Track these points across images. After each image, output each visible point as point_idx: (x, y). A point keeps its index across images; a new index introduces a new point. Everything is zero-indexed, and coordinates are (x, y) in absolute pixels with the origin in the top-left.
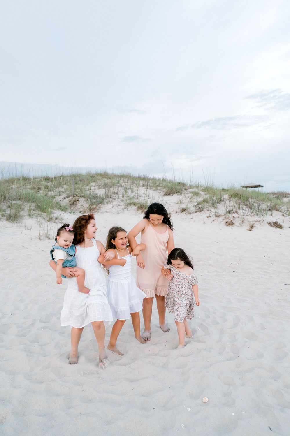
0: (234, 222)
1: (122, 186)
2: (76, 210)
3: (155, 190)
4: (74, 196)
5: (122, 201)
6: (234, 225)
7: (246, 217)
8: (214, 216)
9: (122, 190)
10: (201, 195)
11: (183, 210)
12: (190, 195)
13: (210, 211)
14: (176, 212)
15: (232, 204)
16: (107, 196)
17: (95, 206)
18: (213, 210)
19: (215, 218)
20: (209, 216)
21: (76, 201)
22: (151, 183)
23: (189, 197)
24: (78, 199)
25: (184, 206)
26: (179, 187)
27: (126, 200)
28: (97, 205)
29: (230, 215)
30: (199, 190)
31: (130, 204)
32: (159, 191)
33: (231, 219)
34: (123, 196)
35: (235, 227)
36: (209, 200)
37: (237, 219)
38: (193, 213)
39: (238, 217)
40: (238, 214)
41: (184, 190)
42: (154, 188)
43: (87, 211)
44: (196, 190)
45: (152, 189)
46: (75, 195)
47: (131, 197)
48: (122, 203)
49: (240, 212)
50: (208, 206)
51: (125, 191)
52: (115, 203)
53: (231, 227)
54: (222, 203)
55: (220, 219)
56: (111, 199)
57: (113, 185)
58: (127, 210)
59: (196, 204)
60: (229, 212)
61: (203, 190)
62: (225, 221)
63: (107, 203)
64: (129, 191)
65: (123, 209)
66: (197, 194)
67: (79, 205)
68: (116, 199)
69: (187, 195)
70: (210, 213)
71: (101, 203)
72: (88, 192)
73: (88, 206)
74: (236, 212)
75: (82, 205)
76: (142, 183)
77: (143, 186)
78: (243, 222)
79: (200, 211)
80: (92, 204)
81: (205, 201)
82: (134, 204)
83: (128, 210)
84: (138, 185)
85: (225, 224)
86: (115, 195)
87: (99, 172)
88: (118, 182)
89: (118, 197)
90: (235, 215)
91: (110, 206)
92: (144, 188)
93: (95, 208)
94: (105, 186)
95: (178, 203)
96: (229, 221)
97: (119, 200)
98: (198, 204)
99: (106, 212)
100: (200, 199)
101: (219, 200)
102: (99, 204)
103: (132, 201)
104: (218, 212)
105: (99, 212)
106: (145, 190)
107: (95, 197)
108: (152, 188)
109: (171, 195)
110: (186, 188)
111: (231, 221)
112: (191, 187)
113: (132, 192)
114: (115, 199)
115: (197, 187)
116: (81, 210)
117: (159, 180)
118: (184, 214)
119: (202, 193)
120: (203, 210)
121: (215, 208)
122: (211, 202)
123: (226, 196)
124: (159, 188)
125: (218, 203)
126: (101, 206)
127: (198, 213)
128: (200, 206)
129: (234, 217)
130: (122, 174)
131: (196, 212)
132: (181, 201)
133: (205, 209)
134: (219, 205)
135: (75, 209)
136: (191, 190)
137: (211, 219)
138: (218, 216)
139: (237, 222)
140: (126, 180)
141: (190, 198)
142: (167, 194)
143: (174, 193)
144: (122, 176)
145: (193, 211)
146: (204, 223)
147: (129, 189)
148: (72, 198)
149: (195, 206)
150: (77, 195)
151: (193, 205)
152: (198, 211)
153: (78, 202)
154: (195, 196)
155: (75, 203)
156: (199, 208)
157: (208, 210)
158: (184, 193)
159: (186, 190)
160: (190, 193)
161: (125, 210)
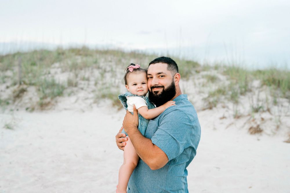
0: (262, 127)
1: (99, 68)
2: (21, 106)
4: (20, 84)
5: (93, 91)
6: (263, 133)
7: (284, 119)
8: (232, 117)
9: (97, 73)
10: (220, 80)
12: (202, 80)
13: (226, 109)
15: (263, 96)
16: (71, 84)
17: (48, 100)
18: (231, 105)
19: (233, 120)
20: (224, 117)
21: (23, 91)
23: (199, 84)
24: (26, 88)
27: (100, 90)
28: (52, 99)
29: (257, 116)
30: (218, 73)
31: (104, 96)
33: (259, 123)
34: (96, 84)
35: (263, 138)
36: (227, 89)
37: (269, 123)
38: (199, 111)
39: (271, 119)
40: (271, 114)
41: (193, 72)
43: (36, 108)
44: (213, 73)
46: (22, 83)
47: (108, 85)
48: (92, 95)
49: (275, 109)
50: (226, 98)
51: (102, 75)
52: (82, 94)
53: (257, 136)
54: (249, 94)
55: (241, 122)
56: (75, 89)
57: (85, 66)
58: (98, 107)
59: (206, 96)
60: (256, 110)
61: (226, 73)
62: (247, 126)
63: (69, 95)
64: (108, 75)
65: (90, 105)
66: (213, 79)
67: (26, 98)
68: (85, 88)
69: (197, 82)
70: (227, 111)
71: (60, 94)
72: (43, 77)
73: (38, 99)
74: (269, 110)
75: (31, 99)
78: (278, 127)
79: (211, 108)
80: (45, 97)
81: (221, 92)
82: (110, 96)
83: (99, 105)
85: (247, 131)
86: (83, 82)
87: (74, 46)
88: (96, 62)
89: (89, 85)
90: (266, 115)
91: (73, 99)
93: (49, 103)
94: (74, 67)
96: (255, 126)
97: (90, 90)
98: (209, 97)
99: (66, 109)
100: (214, 87)
101: (243, 90)
102: (55, 96)
104: (238, 109)
105: (54, 109)
107: (53, 85)
110: (198, 69)
111: (258, 126)
112: (206, 68)
113: (112, 77)
114: (82, 89)
115: (216, 68)
116: (29, 105)
119: (222, 77)
121: (236, 102)
122: (230, 93)
123: (256, 83)
125: (242, 94)
126: (59, 99)
127: (208, 112)
128: (211, 100)
129: (263, 119)
130: (106, 49)
131: (204, 110)
133: (219, 105)
134: (242, 97)
135: (20, 104)
136: (205, 73)
137: (227, 122)
138: (237, 117)
139: (268, 128)
144: (105, 53)
146: (215, 129)
147: (108, 72)
148: (19, 87)
149: (205, 99)
150: (25, 83)
151: (201, 98)
152: (207, 108)
153: (25, 93)
154: (210, 83)
155: (21, 94)
156: (210, 103)
157: (224, 107)
158: (194, 79)
159: (198, 72)
160: (203, 77)
161: (95, 105)
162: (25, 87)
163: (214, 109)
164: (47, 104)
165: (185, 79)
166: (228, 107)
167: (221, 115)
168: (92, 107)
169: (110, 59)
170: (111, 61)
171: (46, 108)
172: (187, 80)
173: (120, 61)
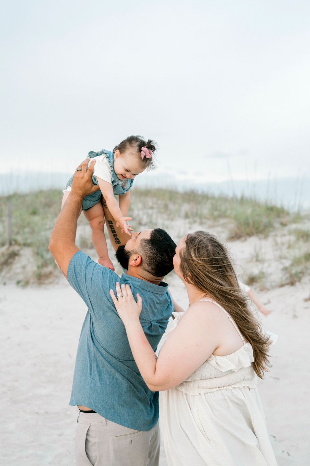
2: (10, 279)
4: (11, 244)
11: (252, 280)
17: (50, 268)
21: (14, 255)
22: (205, 210)
24: (18, 251)
26: (265, 220)
32: (219, 229)
38: (273, 288)
41: (277, 225)
42: (210, 222)
43: (32, 281)
45: (205, 223)
46: (13, 242)
59: (287, 263)
66: (306, 236)
67: (17, 265)
69: (279, 240)
73: (35, 268)
75: (24, 267)
76: (186, 207)
77: (187, 216)
79: (292, 284)
80: (44, 265)
92: (187, 221)
93: (51, 273)
95: (250, 261)
98: (292, 265)
105: (58, 283)
106: (188, 226)
108: (204, 220)
109: (243, 239)
110: (285, 220)
116: (21, 277)
117: (234, 200)
120: (299, 281)
124: (222, 221)
127: (287, 289)
131: (282, 286)
132: (257, 256)
133: (306, 279)
135: (8, 275)
136: (293, 226)
140: (150, 202)
141: (286, 246)
143: (250, 235)
145: (274, 284)
146: (295, 316)
147: (145, 225)
148: (8, 249)
149: (285, 269)
150: (16, 242)
151: (281, 267)
152: (288, 284)
153: (17, 258)
154: (301, 243)
155: (10, 260)
156: (291, 275)
158: (276, 235)
159: (283, 225)
160: (290, 233)
162: (16, 248)
163: (297, 284)
164: (48, 275)
165: (262, 236)
167: (306, 295)
169: (150, 204)
170: (152, 208)
171: (47, 281)
172: (266, 237)
173: (166, 207)
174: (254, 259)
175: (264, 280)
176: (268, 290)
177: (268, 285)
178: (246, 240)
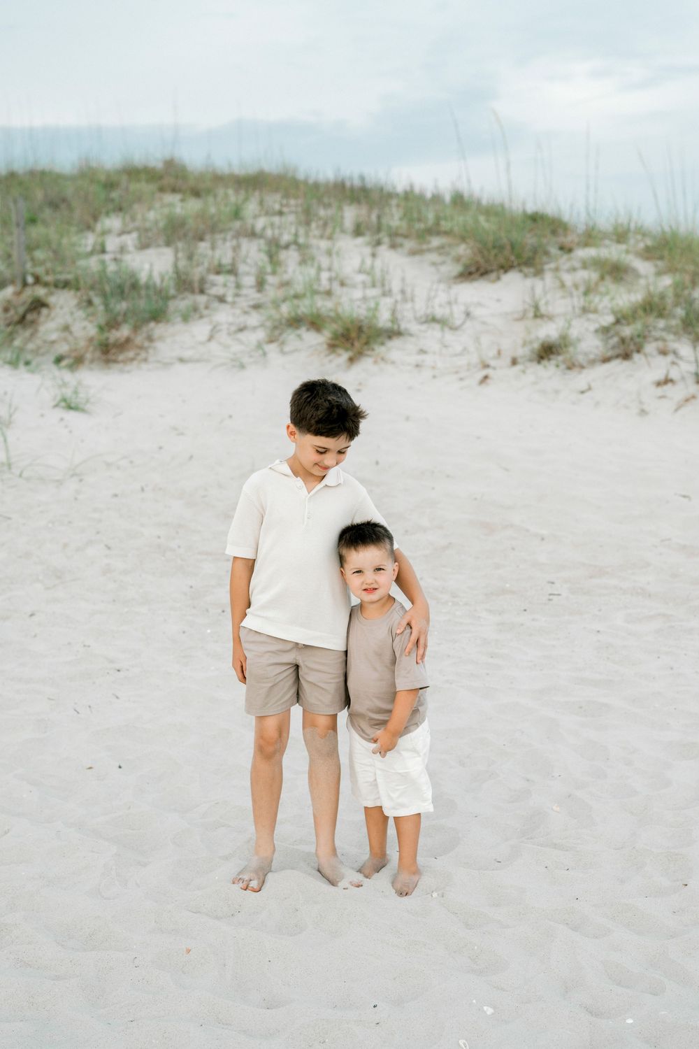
1: (253, 235)
2: (36, 352)
3: (413, 253)
4: (25, 284)
5: (257, 307)
8: (692, 380)
9: (253, 252)
10: (637, 275)
11: (547, 352)
12: (583, 275)
13: (670, 358)
14: (514, 362)
16: (185, 284)
17: (124, 332)
18: (686, 349)
19: (693, 388)
20: (667, 381)
21: (38, 305)
22: (395, 218)
23: (576, 286)
24: (46, 296)
25: (548, 331)
26: (530, 240)
27: (276, 304)
28: (136, 328)
30: (627, 252)
31: (295, 322)
32: (434, 257)
34: (260, 285)
36: (670, 300)
38: (592, 362)
41: (554, 250)
42: (409, 244)
43: (88, 356)
44: (612, 252)
45: (401, 245)
46: (30, 280)
47: (299, 288)
48: (254, 319)
50: (667, 329)
51: (272, 257)
52: (224, 316)
56: (201, 299)
57: (209, 229)
58: (283, 353)
59: (609, 319)
61: (648, 254)
63: (185, 318)
64: (290, 258)
65: (259, 346)
66: (616, 272)
67: (49, 327)
68: (229, 299)
69: (568, 279)
70: (673, 363)
71: (157, 316)
72: (92, 262)
73: (92, 331)
75: (66, 328)
76: (350, 214)
77: (358, 231)
79: (626, 356)
80: (113, 324)
81: (652, 307)
82: (315, 323)
83: (286, 349)
84: (330, 228)
86: (220, 279)
88: (237, 214)
89: (238, 286)
91: (200, 329)
92: (360, 240)
93: (128, 340)
94: (174, 231)
95: (522, 317)
97: (243, 303)
98: (618, 322)
99: (181, 360)
100: (626, 297)
102: (147, 321)
103: (304, 307)
105: (145, 360)
106: (368, 250)
107: (129, 287)
108: (399, 240)
109: (493, 275)
110: (569, 239)
112: (591, 237)
113: (303, 262)
114: (221, 299)
115: (621, 235)
116: (63, 348)
117: (437, 199)
118: (549, 372)
119: (644, 267)
120: (638, 351)
121: (698, 339)
122: (680, 312)
124: (436, 242)
126: (158, 329)
127: (617, 366)
128: (627, 331)
130: (252, 169)
131: (606, 360)
132: (537, 308)
133: (650, 348)
135: (31, 346)
136: (590, 252)
137: (676, 393)
140: (274, 201)
141: (582, 289)
142: (474, 272)
143: (506, 268)
144: (255, 182)
145: (592, 357)
146: (643, 412)
147: (288, 247)
148: (18, 294)
149: (605, 331)
150: (38, 280)
151: (593, 327)
152: (617, 356)
153: (44, 311)
154: (609, 284)
155: (29, 317)
156: (623, 341)
157: (664, 353)
158: (557, 269)
159: (566, 249)
160: (585, 266)
161: (272, 349)
162: (41, 292)
163: (636, 357)
164: (124, 345)
166: (675, 353)
167: (660, 375)
168: (265, 354)
169: (275, 204)
170: (281, 213)
171: (121, 357)
174: (531, 314)
175: (571, 349)
176: (582, 367)
177: (581, 359)
178: (498, 278)
